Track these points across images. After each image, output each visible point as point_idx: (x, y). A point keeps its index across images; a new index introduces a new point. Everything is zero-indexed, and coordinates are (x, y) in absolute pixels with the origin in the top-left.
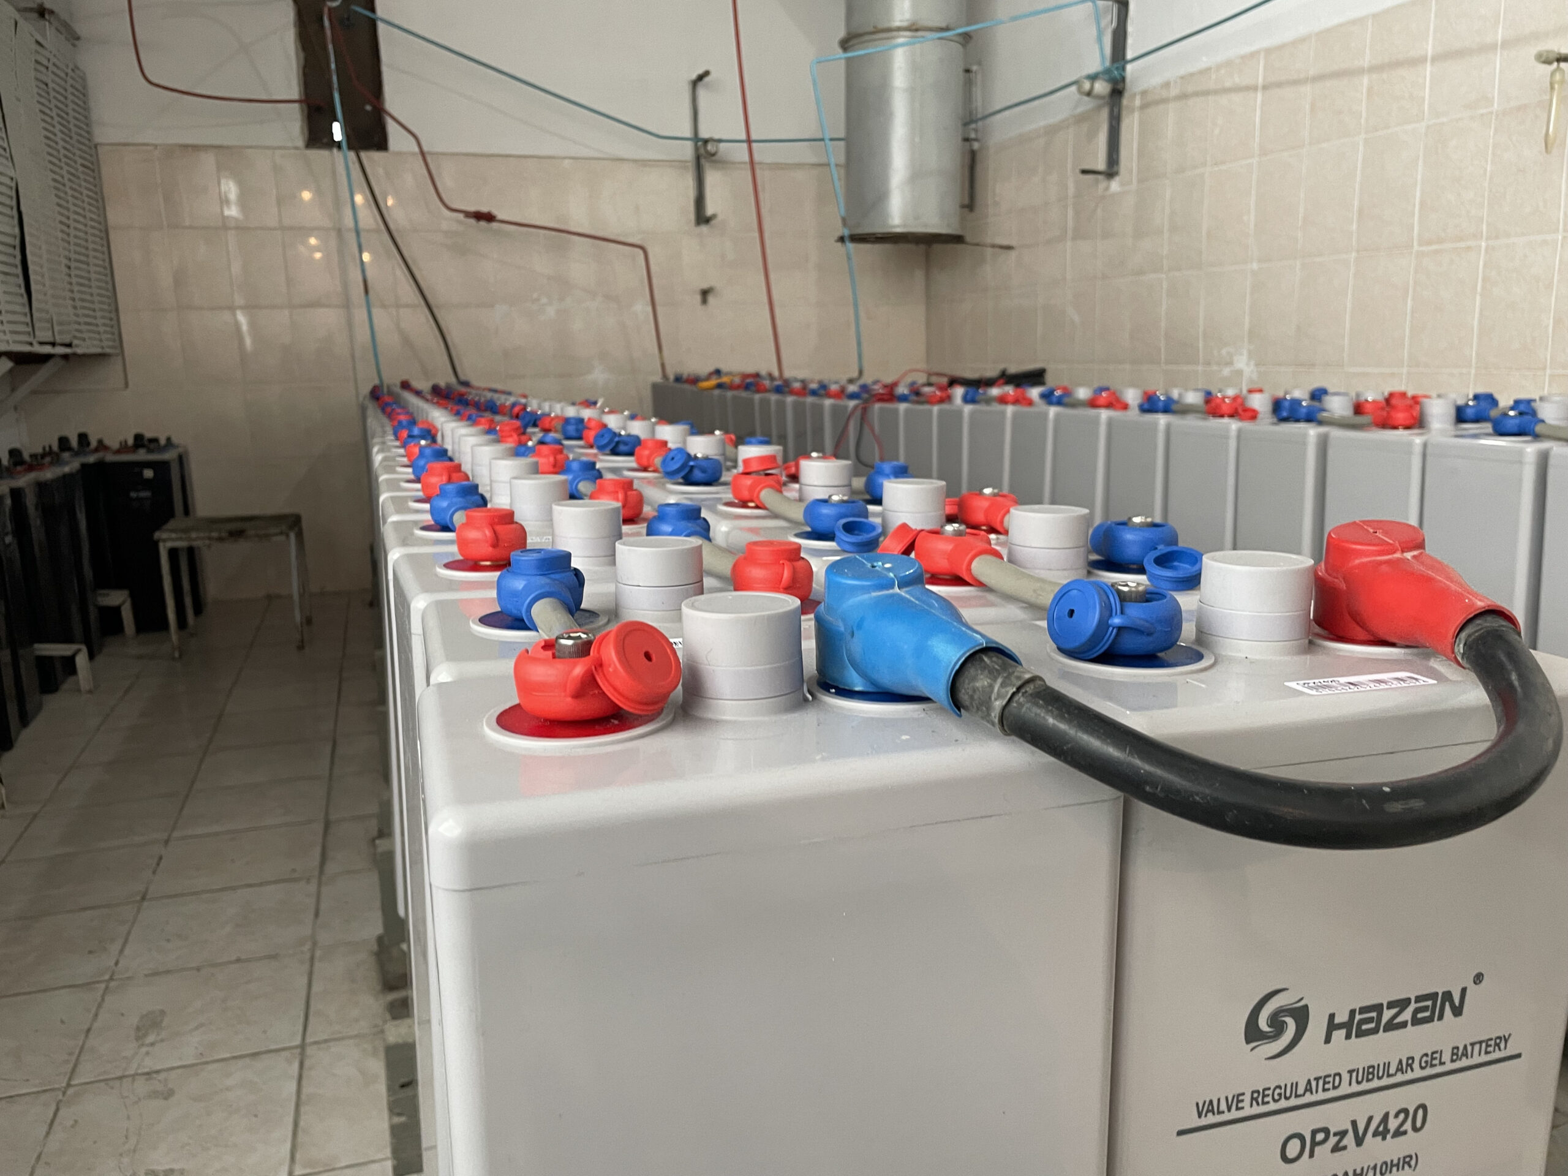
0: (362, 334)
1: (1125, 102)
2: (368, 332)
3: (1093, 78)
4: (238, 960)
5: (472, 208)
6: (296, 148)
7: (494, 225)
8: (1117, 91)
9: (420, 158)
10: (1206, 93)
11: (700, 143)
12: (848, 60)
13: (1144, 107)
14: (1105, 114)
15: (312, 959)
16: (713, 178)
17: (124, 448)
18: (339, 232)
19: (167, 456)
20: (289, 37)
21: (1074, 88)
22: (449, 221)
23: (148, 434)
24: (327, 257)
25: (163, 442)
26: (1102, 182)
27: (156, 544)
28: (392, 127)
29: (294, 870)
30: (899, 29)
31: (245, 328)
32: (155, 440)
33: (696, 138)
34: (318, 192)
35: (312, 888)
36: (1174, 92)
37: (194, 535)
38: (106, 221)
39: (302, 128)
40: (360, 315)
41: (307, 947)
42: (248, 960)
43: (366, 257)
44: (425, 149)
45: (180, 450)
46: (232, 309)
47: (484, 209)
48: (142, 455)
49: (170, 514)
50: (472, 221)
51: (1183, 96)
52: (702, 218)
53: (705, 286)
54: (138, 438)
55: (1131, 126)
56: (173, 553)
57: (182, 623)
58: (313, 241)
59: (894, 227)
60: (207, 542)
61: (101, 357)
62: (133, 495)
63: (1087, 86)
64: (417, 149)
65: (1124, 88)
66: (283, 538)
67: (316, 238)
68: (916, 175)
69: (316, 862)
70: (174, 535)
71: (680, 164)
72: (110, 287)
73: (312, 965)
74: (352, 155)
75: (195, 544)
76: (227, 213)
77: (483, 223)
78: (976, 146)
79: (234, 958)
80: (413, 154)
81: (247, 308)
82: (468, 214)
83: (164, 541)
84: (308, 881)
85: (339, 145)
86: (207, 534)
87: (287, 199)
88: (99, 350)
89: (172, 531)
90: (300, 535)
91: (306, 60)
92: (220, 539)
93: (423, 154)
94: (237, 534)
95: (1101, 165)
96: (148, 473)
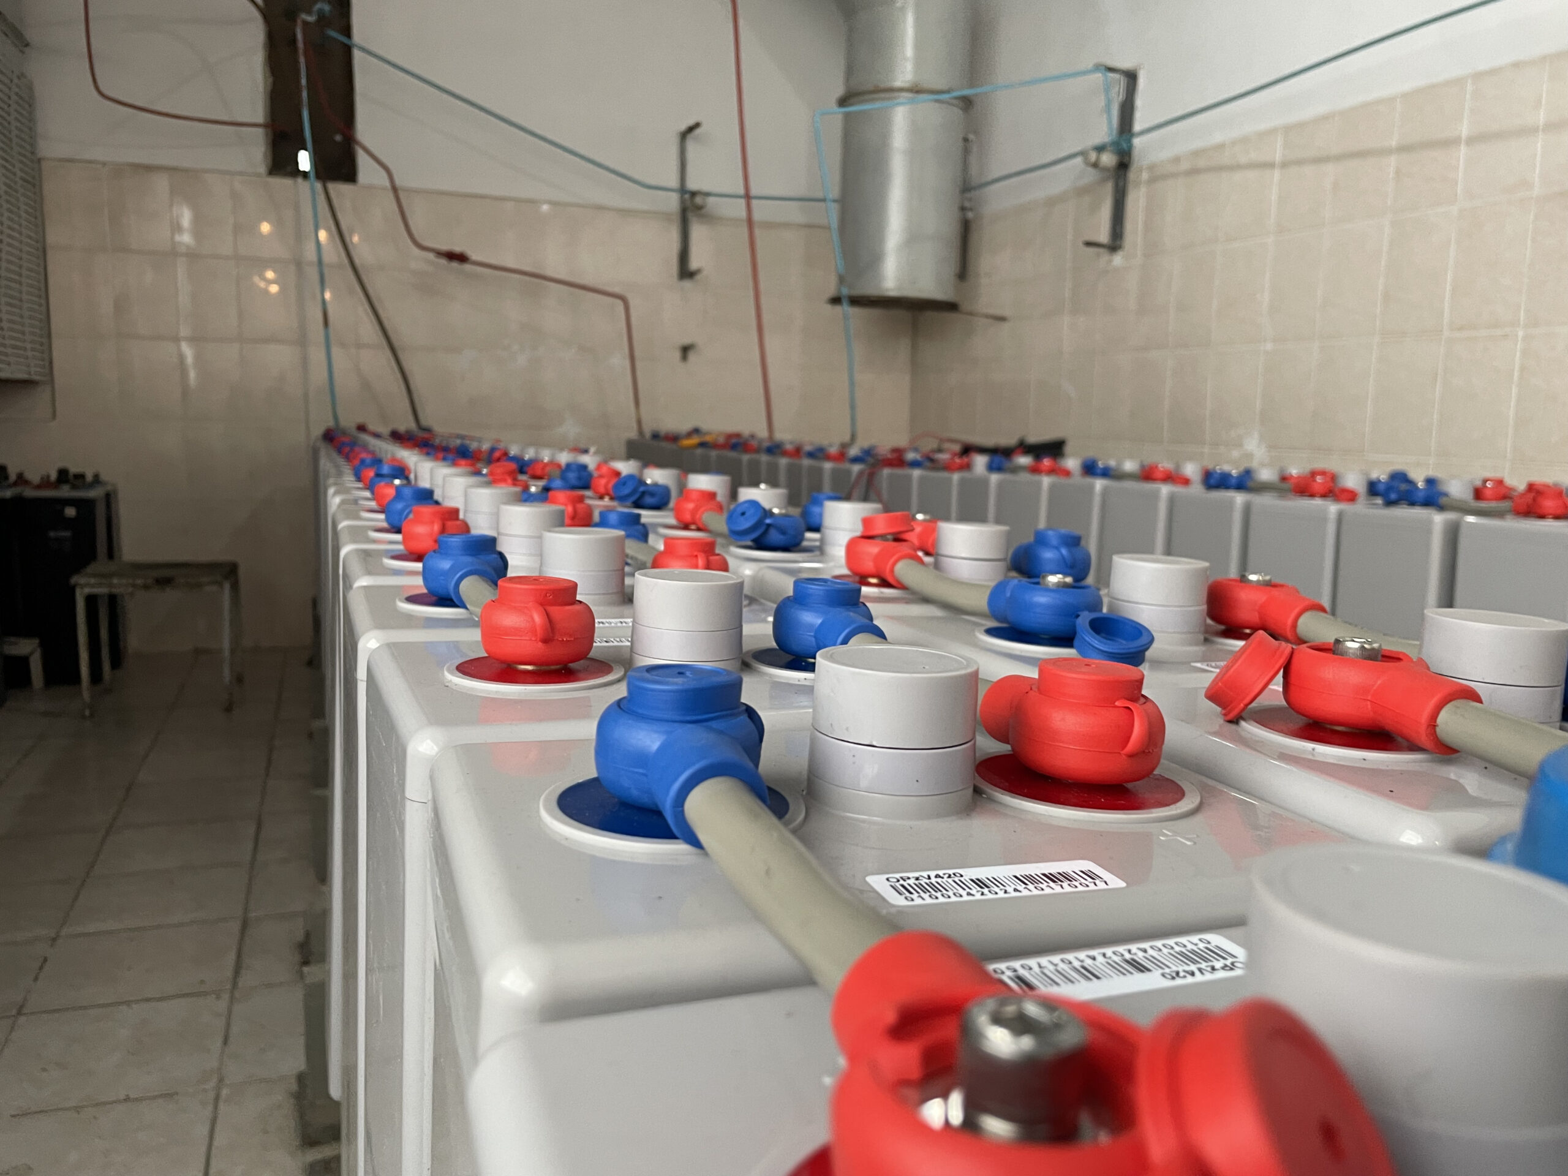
0: (318, 375)
1: (1132, 175)
2: (325, 374)
3: (1100, 149)
4: (127, 1099)
5: (445, 247)
6: (259, 175)
7: (467, 267)
8: (1123, 166)
9: (391, 195)
10: (1220, 168)
11: (687, 196)
12: (847, 116)
13: (1152, 180)
14: (1109, 188)
15: (217, 1098)
16: (698, 232)
17: (45, 483)
18: (299, 264)
19: (92, 494)
20: (257, 59)
21: (1079, 160)
22: (419, 260)
23: (74, 470)
24: (283, 289)
25: (89, 478)
26: (1104, 255)
27: (72, 590)
28: (362, 159)
29: (202, 982)
30: (901, 90)
31: (190, 360)
32: (81, 477)
33: (683, 190)
34: (278, 224)
35: (222, 1005)
36: (1185, 166)
37: (115, 581)
38: (44, 241)
39: (265, 154)
40: (317, 355)
41: (212, 1083)
42: (138, 1100)
43: (328, 295)
44: (398, 182)
45: (109, 488)
46: (176, 340)
47: (457, 249)
48: (65, 492)
49: (92, 557)
50: (443, 261)
51: (1194, 172)
52: (686, 272)
53: (686, 341)
54: (63, 474)
55: (1137, 202)
56: (91, 600)
57: (96, 677)
58: (270, 274)
59: (887, 290)
60: (130, 589)
61: (27, 384)
62: (52, 534)
63: (1093, 156)
64: (387, 184)
65: (1130, 162)
66: (214, 588)
67: (274, 271)
68: (912, 238)
69: (229, 973)
70: (93, 581)
71: (666, 216)
72: (44, 309)
73: (216, 1107)
74: (318, 186)
75: (115, 591)
76: (177, 238)
77: (455, 265)
78: (970, 215)
79: (122, 1097)
80: (384, 189)
81: (192, 340)
82: (440, 254)
83: (82, 586)
84: (218, 998)
85: (305, 175)
86: (131, 581)
87: (244, 229)
88: (25, 376)
89: (94, 575)
90: (235, 587)
91: (274, 84)
92: (146, 587)
93: (395, 189)
94: (164, 582)
95: (1104, 237)
96: (70, 512)
